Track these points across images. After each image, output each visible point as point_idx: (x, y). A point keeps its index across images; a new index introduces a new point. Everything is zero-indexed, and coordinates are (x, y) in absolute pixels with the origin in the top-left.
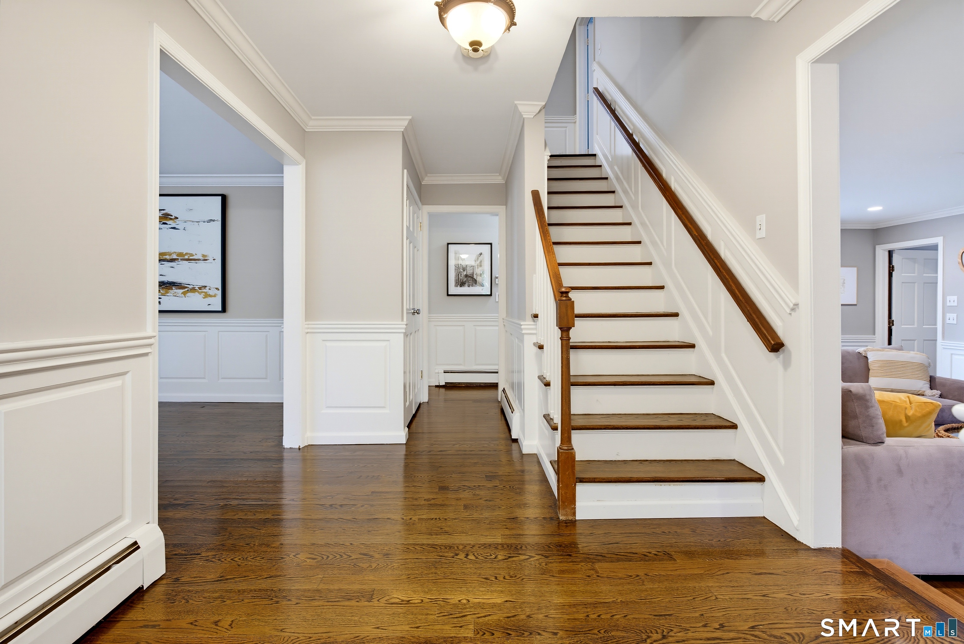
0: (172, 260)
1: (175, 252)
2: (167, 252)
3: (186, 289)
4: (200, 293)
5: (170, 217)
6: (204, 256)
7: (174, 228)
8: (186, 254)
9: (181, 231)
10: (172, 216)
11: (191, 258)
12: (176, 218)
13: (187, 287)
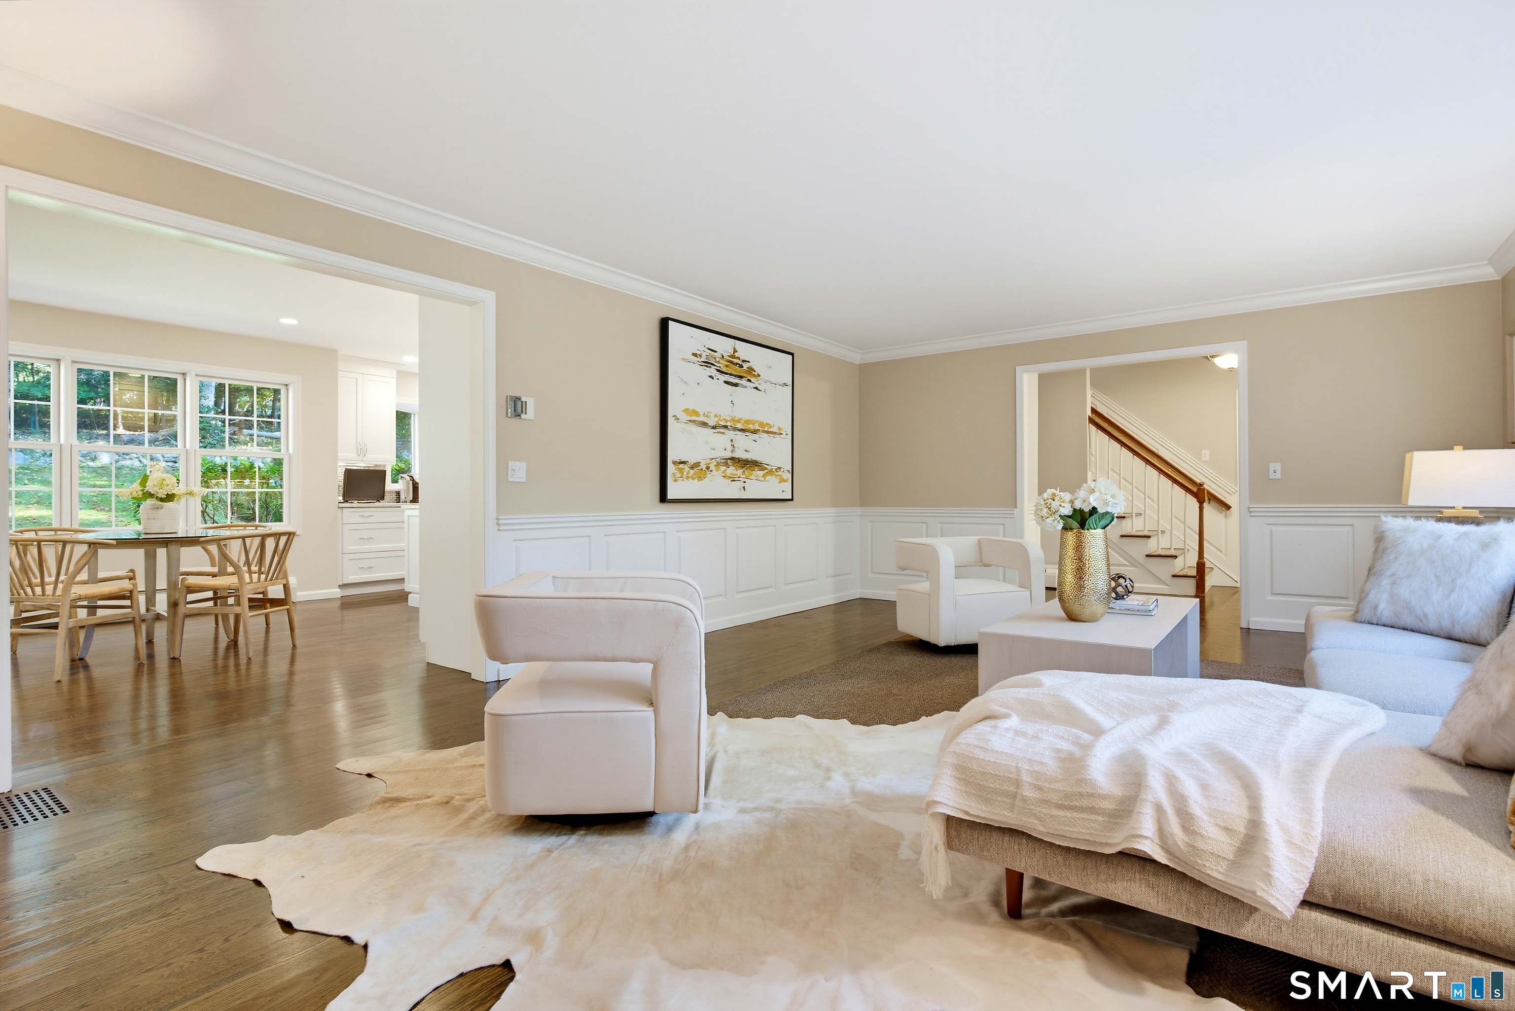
0: (755, 432)
1: (758, 421)
2: (751, 420)
3: (766, 471)
4: (776, 476)
5: (753, 372)
6: (780, 429)
7: (756, 388)
8: (767, 424)
9: (762, 393)
10: (755, 372)
11: (770, 430)
12: (759, 375)
13: (767, 469)
